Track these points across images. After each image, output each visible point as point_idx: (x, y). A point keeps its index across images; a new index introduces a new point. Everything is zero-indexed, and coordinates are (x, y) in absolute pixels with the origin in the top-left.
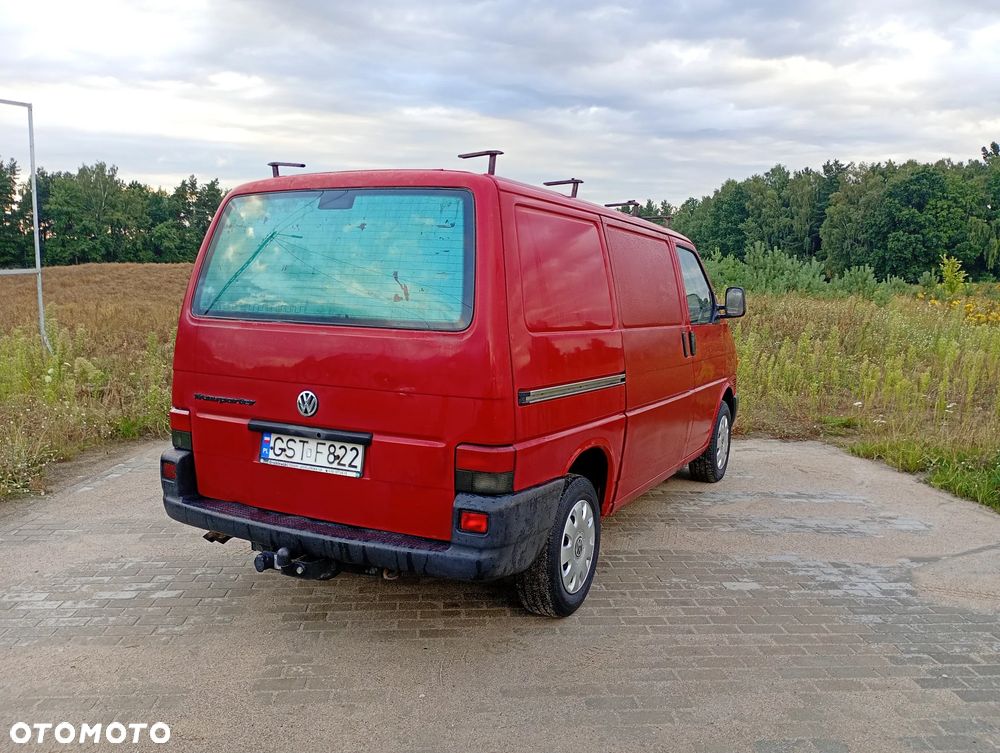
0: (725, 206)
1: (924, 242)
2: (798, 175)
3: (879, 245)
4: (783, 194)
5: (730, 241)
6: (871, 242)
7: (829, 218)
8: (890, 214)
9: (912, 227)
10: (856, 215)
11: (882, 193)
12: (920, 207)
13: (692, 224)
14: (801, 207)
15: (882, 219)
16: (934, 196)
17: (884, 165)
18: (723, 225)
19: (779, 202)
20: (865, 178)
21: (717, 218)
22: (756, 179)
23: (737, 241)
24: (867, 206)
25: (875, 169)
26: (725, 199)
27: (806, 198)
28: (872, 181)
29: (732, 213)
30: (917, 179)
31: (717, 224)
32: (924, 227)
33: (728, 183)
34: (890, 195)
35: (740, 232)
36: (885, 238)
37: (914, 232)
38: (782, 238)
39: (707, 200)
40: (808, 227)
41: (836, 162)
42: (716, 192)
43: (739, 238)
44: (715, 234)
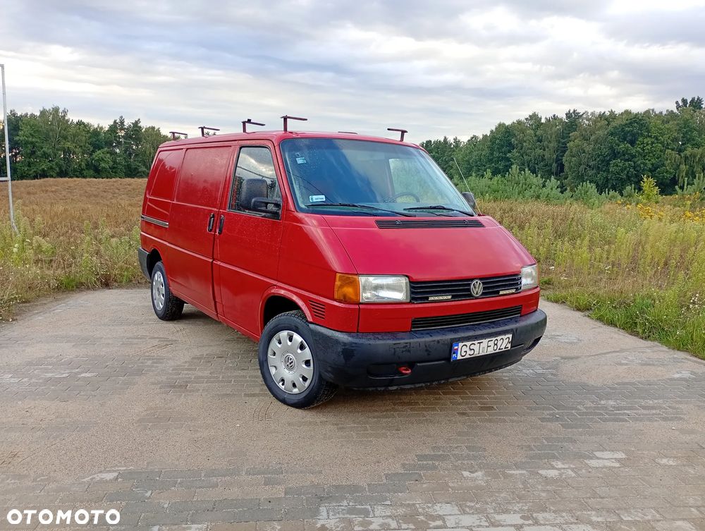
0: (498, 141)
1: (634, 168)
2: (548, 120)
3: (604, 169)
4: (538, 133)
5: (501, 166)
6: (599, 167)
7: (569, 150)
8: (611, 148)
9: (627, 157)
10: (589, 148)
11: (606, 133)
12: (632, 143)
13: (475, 153)
14: (550, 142)
15: (606, 151)
16: (642, 134)
17: (607, 114)
18: (496, 154)
19: (535, 138)
20: (595, 122)
21: (492, 150)
22: (519, 122)
23: (506, 166)
24: (596, 141)
25: (602, 116)
26: (498, 136)
27: (554, 136)
28: (599, 124)
29: (502, 146)
30: (631, 123)
31: (492, 154)
32: (635, 156)
33: (500, 125)
34: (612, 134)
35: (508, 159)
36: (608, 164)
37: (628, 160)
38: (537, 164)
39: (485, 137)
40: (555, 156)
41: (574, 111)
42: (492, 132)
43: (507, 163)
44: (490, 161)
